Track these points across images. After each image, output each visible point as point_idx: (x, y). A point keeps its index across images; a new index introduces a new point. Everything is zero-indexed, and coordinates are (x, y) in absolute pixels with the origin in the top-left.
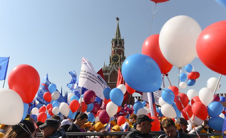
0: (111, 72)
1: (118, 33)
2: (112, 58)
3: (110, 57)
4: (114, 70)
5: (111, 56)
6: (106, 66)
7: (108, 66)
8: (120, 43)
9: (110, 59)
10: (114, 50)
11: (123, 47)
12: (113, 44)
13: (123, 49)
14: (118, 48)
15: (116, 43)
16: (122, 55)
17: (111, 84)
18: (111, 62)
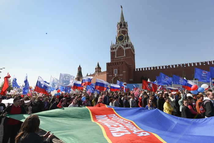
0: (117, 48)
1: (122, 18)
2: (118, 38)
3: (116, 38)
4: (120, 46)
5: (117, 36)
6: (113, 44)
7: (115, 44)
8: (125, 25)
9: (117, 39)
10: (120, 32)
11: (127, 29)
12: (118, 27)
13: (127, 30)
14: (123, 29)
15: (121, 25)
16: (126, 35)
17: (118, 58)
18: (117, 41)
